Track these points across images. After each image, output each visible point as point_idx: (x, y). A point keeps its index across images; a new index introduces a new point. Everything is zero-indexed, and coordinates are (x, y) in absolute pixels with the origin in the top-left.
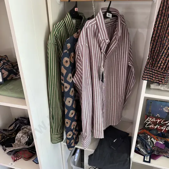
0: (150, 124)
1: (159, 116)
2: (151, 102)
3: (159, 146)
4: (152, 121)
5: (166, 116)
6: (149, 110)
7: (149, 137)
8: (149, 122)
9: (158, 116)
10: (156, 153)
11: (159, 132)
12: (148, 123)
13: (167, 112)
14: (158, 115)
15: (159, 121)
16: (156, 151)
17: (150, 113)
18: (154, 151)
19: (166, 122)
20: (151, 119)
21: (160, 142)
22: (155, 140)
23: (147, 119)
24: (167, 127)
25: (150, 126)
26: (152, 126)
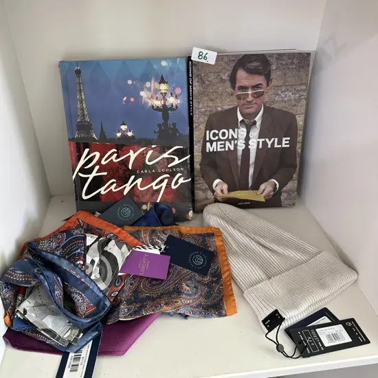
0: (98, 182)
1: (130, 134)
2: (78, 72)
3: (143, 269)
4: (103, 162)
5: (159, 125)
6: (79, 112)
7: (90, 239)
8: (94, 174)
9: (124, 137)
10: (124, 315)
11: (144, 207)
12: (91, 176)
13: (158, 109)
14: (124, 128)
15: (133, 155)
16: (129, 302)
17: (84, 127)
18: (118, 305)
19: (166, 155)
20: (98, 154)
21: (148, 251)
22: (124, 248)
23: (82, 162)
24: (173, 174)
25: (102, 191)
26: (111, 187)
